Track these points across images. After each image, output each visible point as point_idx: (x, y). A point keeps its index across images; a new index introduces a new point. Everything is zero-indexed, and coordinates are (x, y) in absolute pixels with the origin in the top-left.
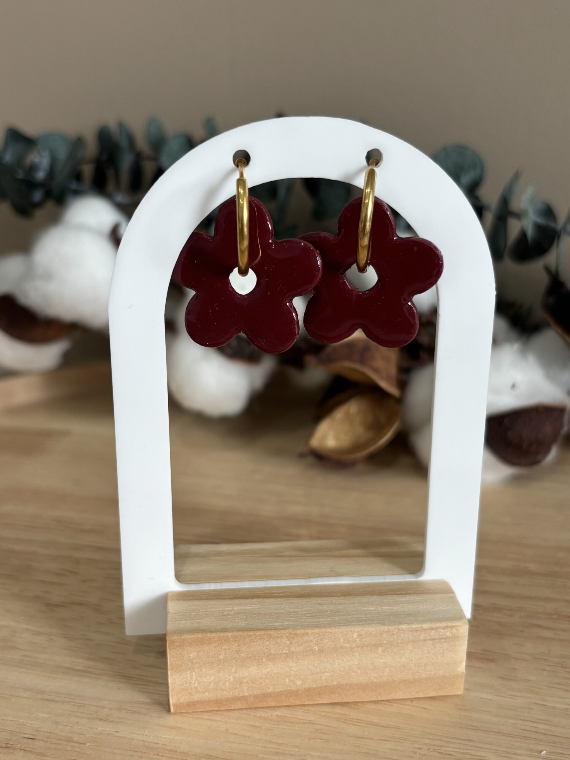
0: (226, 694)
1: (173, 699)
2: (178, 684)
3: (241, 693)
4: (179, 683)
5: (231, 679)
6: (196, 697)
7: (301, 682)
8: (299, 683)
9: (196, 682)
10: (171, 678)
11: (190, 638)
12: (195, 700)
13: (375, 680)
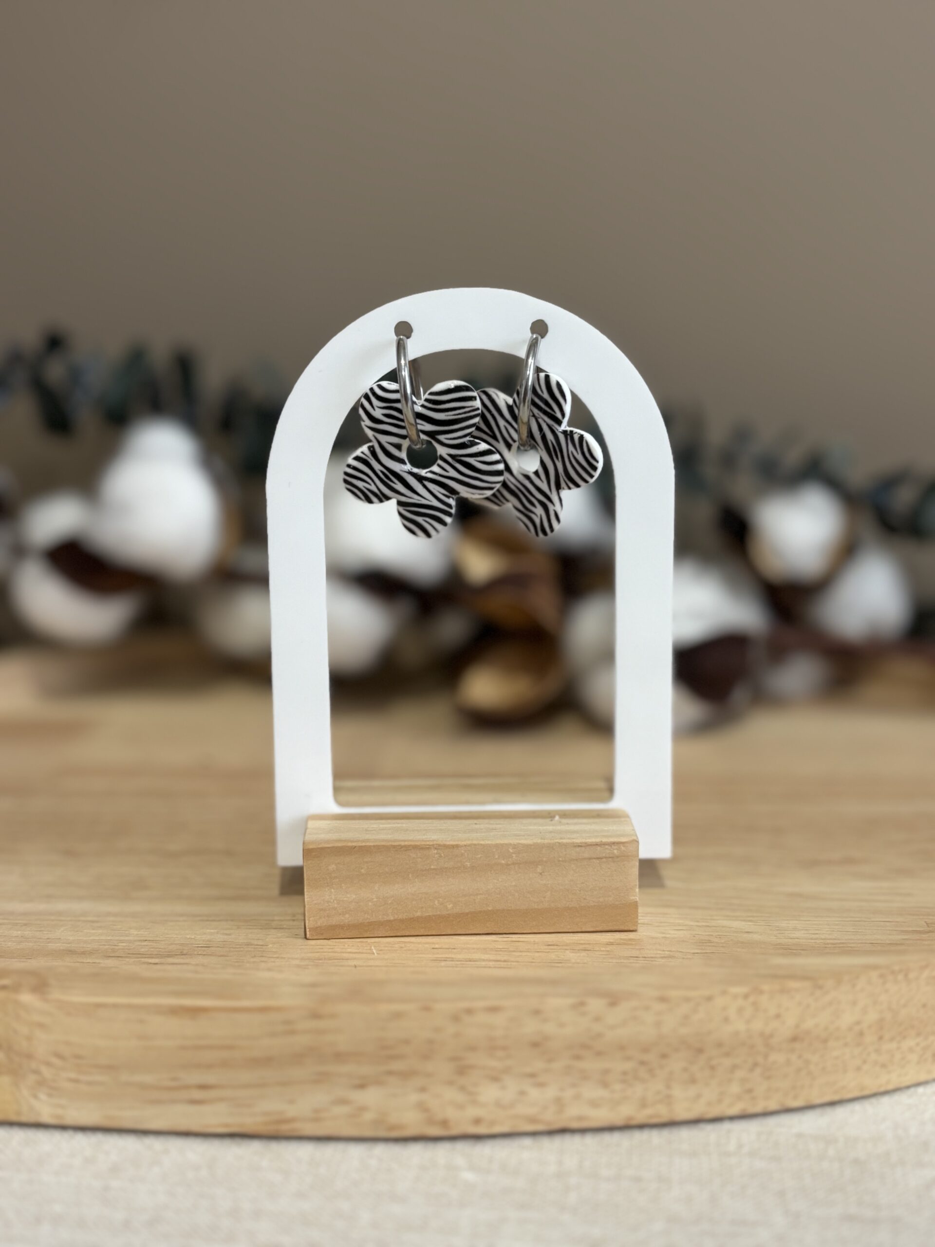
0: (369, 917)
1: (309, 922)
2: (316, 904)
3: (385, 917)
4: (315, 902)
5: (373, 899)
6: (335, 920)
7: (451, 905)
8: (450, 906)
9: (335, 901)
10: (307, 895)
11: (329, 848)
12: (334, 924)
13: (536, 907)
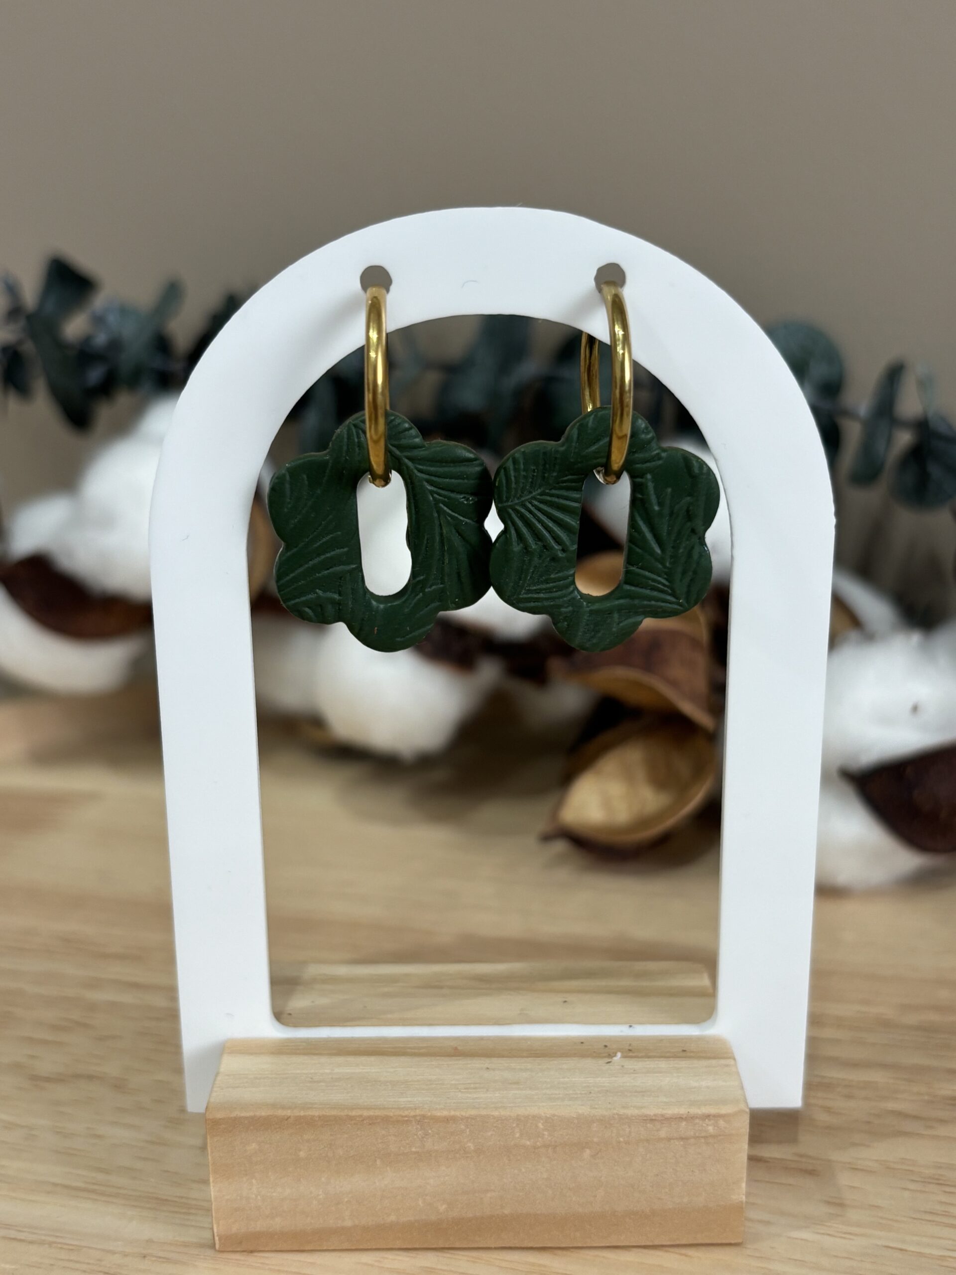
0: (312, 1221)
1: (218, 1228)
2: (228, 1199)
3: (340, 1222)
5: (319, 1196)
6: (259, 1226)
8: (443, 1208)
9: (258, 1198)
10: (214, 1187)
11: (246, 1118)
12: (258, 1230)
13: (581, 1211)
